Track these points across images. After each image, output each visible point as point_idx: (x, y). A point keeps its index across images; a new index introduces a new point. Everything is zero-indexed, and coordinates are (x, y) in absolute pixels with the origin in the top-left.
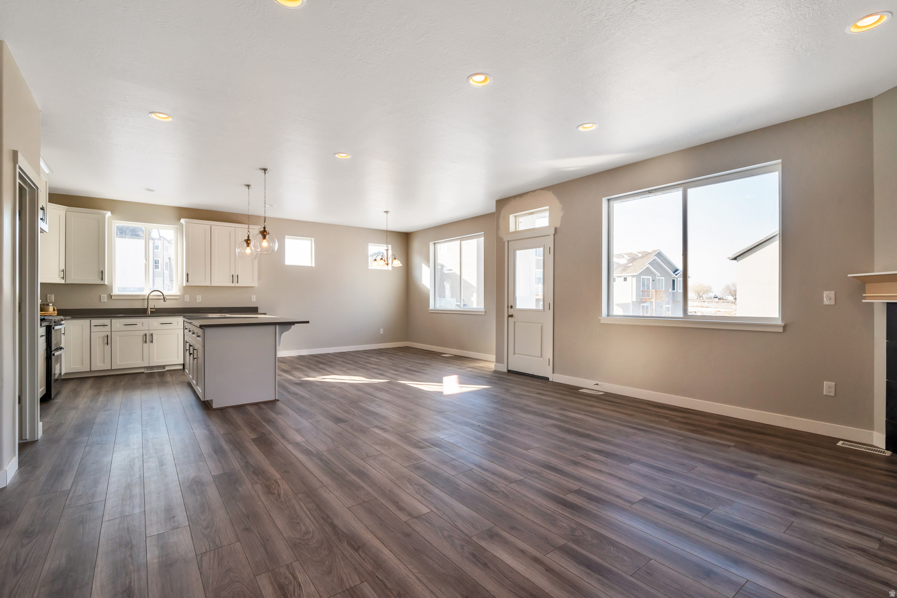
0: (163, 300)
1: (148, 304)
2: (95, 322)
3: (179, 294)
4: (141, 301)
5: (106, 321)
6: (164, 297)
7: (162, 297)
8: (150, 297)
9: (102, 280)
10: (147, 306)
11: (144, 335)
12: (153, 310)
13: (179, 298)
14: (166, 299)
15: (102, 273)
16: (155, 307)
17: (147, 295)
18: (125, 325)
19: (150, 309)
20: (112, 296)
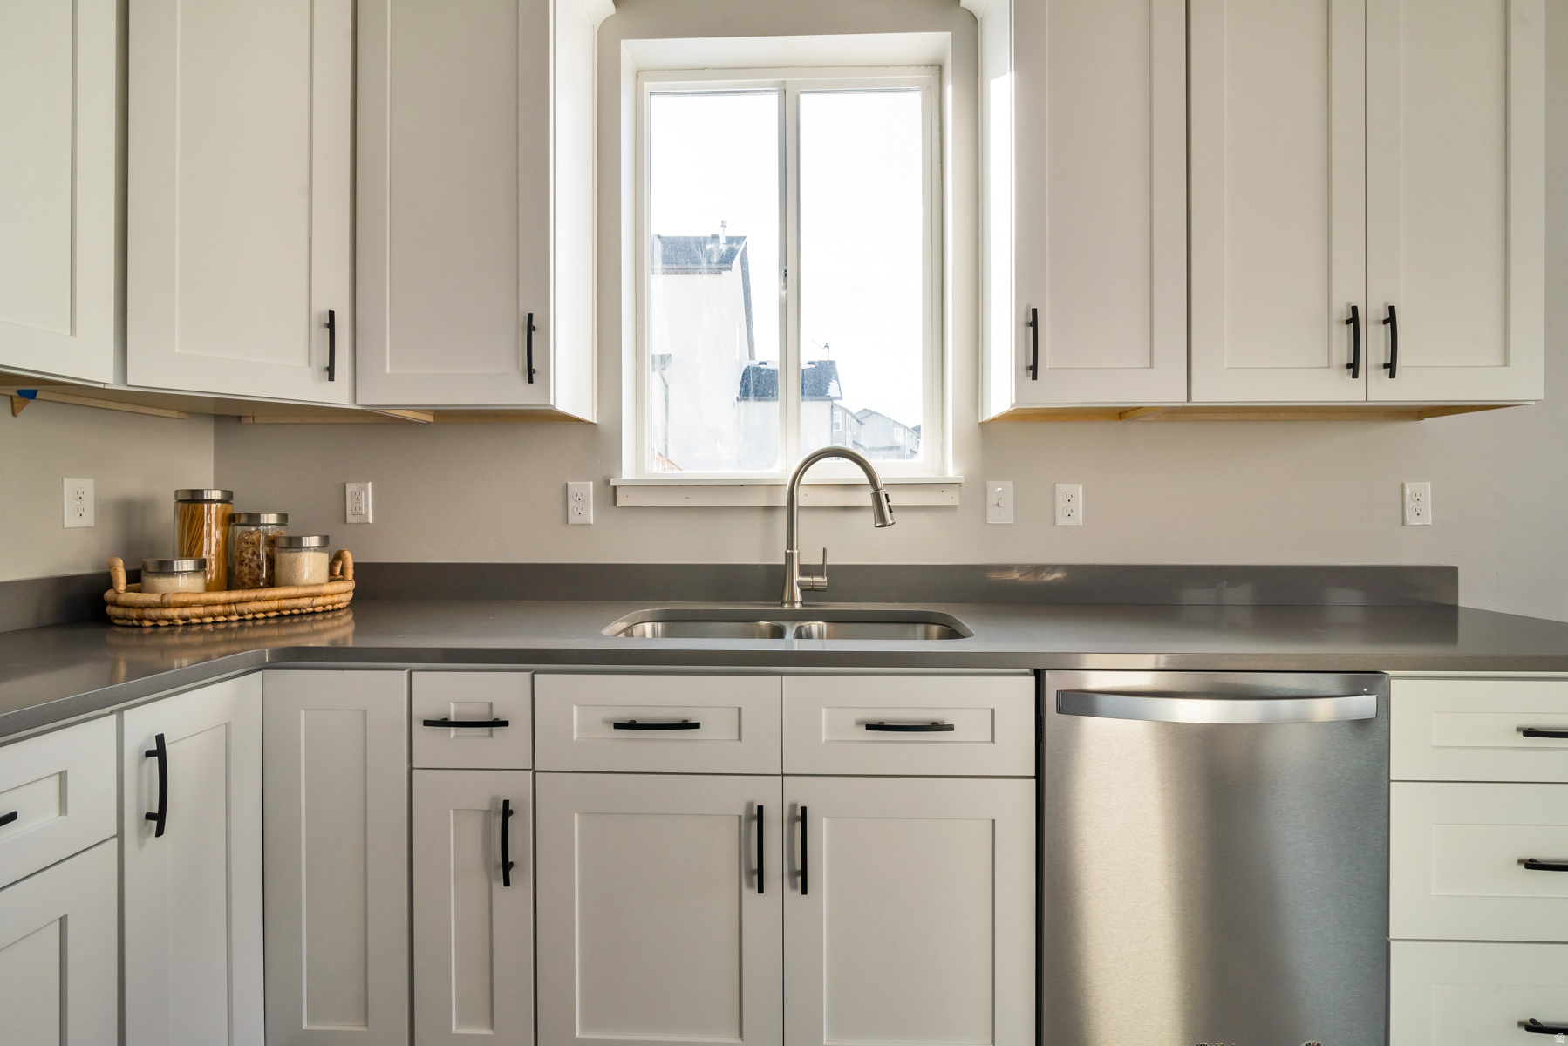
0: (870, 518)
1: (790, 545)
2: (442, 689)
3: (952, 472)
4: (757, 520)
5: (500, 689)
6: (877, 497)
7: (866, 498)
8: (803, 497)
9: (531, 381)
10: (786, 554)
11: (749, 818)
12: (815, 579)
13: (955, 502)
14: (889, 506)
15: (530, 328)
16: (829, 562)
17: (788, 483)
18: (618, 726)
19: (802, 574)
20: (618, 490)
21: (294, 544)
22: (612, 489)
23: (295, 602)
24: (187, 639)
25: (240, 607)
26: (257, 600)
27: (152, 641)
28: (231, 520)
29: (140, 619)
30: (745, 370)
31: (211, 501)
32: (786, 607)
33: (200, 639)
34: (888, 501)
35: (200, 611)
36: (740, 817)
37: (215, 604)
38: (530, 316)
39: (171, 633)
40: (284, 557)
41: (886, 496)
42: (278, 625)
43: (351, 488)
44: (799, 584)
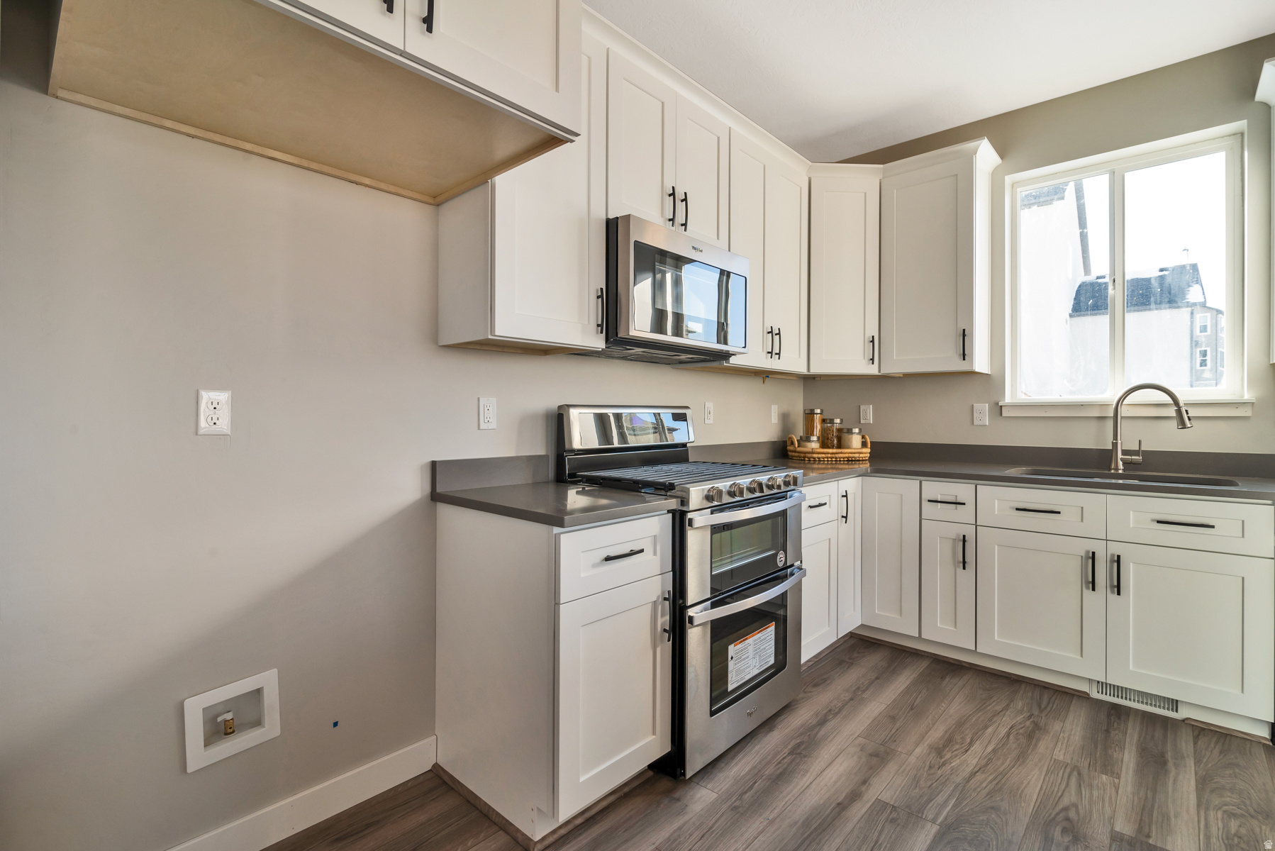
0: (1174, 423)
1: (1115, 437)
2: (935, 488)
3: (1247, 396)
4: (1094, 424)
5: (961, 490)
6: (1179, 411)
7: (1172, 412)
8: (1124, 411)
9: (964, 359)
10: (1113, 443)
11: (1087, 558)
12: (1133, 457)
13: (1249, 414)
14: (1188, 417)
15: (964, 335)
16: (1143, 449)
17: (1114, 404)
18: (1017, 509)
19: (1123, 454)
20: (1003, 408)
21: (850, 431)
22: (999, 408)
23: (854, 455)
24: (820, 466)
25: (837, 455)
26: (841, 453)
27: (809, 466)
28: (824, 421)
29: (804, 457)
30: (1080, 286)
31: (817, 414)
32: (1113, 471)
33: (824, 466)
34: (1187, 413)
35: (824, 455)
36: (1082, 557)
37: (828, 453)
38: (964, 330)
39: (814, 463)
40: (845, 436)
41: (1186, 411)
42: (847, 464)
43: (862, 407)
44: (1121, 459)
